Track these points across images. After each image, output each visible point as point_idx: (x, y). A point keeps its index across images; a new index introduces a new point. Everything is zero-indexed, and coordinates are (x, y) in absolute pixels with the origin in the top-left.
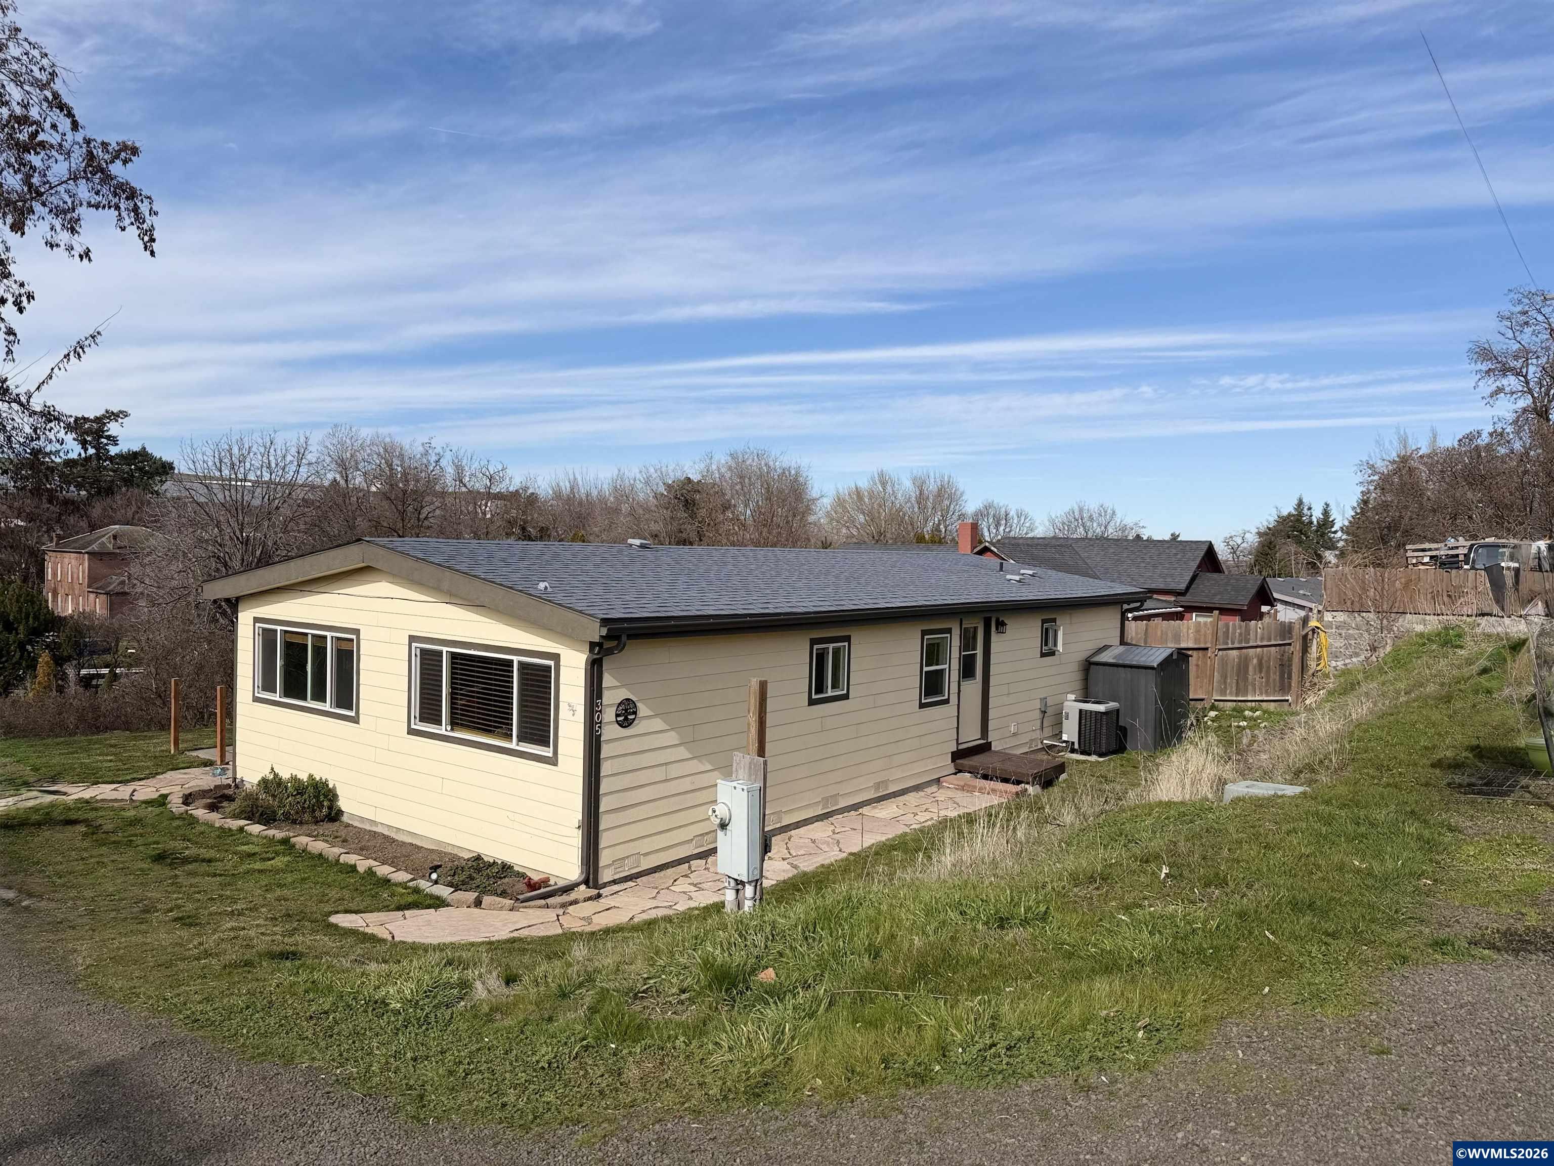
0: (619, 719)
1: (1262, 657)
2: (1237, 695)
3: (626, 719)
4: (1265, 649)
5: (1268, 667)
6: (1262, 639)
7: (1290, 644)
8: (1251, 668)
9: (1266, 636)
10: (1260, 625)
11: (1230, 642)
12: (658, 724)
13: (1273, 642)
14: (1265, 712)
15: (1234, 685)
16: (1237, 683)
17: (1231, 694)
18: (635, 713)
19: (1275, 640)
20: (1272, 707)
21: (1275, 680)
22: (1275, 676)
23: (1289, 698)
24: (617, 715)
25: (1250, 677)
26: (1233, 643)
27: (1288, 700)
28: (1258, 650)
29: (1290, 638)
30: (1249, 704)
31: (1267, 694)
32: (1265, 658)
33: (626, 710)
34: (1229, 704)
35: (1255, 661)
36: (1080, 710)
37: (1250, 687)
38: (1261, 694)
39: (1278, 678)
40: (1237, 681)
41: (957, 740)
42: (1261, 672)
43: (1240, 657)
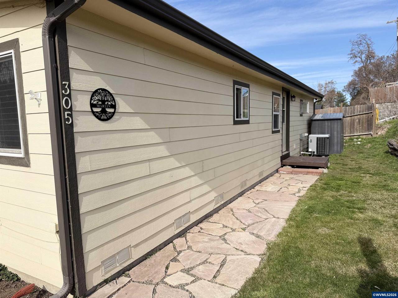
0: (95, 110)
1: (360, 119)
2: (350, 134)
3: (104, 111)
4: (361, 115)
5: (363, 122)
6: (360, 112)
7: (372, 113)
8: (356, 124)
9: (361, 110)
10: (359, 107)
11: (347, 114)
12: (138, 122)
13: (364, 113)
14: (362, 139)
15: (349, 131)
16: (350, 129)
17: (348, 134)
18: (114, 107)
19: (365, 112)
20: (364, 137)
21: (365, 127)
22: (365, 125)
23: (371, 133)
24: (92, 106)
25: (355, 127)
26: (348, 115)
27: (371, 134)
28: (358, 116)
29: (371, 111)
30: (355, 137)
31: (362, 132)
32: (361, 119)
33: (103, 102)
34: (347, 137)
35: (357, 120)
36: (317, 138)
37: (355, 130)
38: (360, 132)
39: (366, 126)
40: (350, 128)
41: (282, 151)
42: (359, 124)
43: (351, 120)
